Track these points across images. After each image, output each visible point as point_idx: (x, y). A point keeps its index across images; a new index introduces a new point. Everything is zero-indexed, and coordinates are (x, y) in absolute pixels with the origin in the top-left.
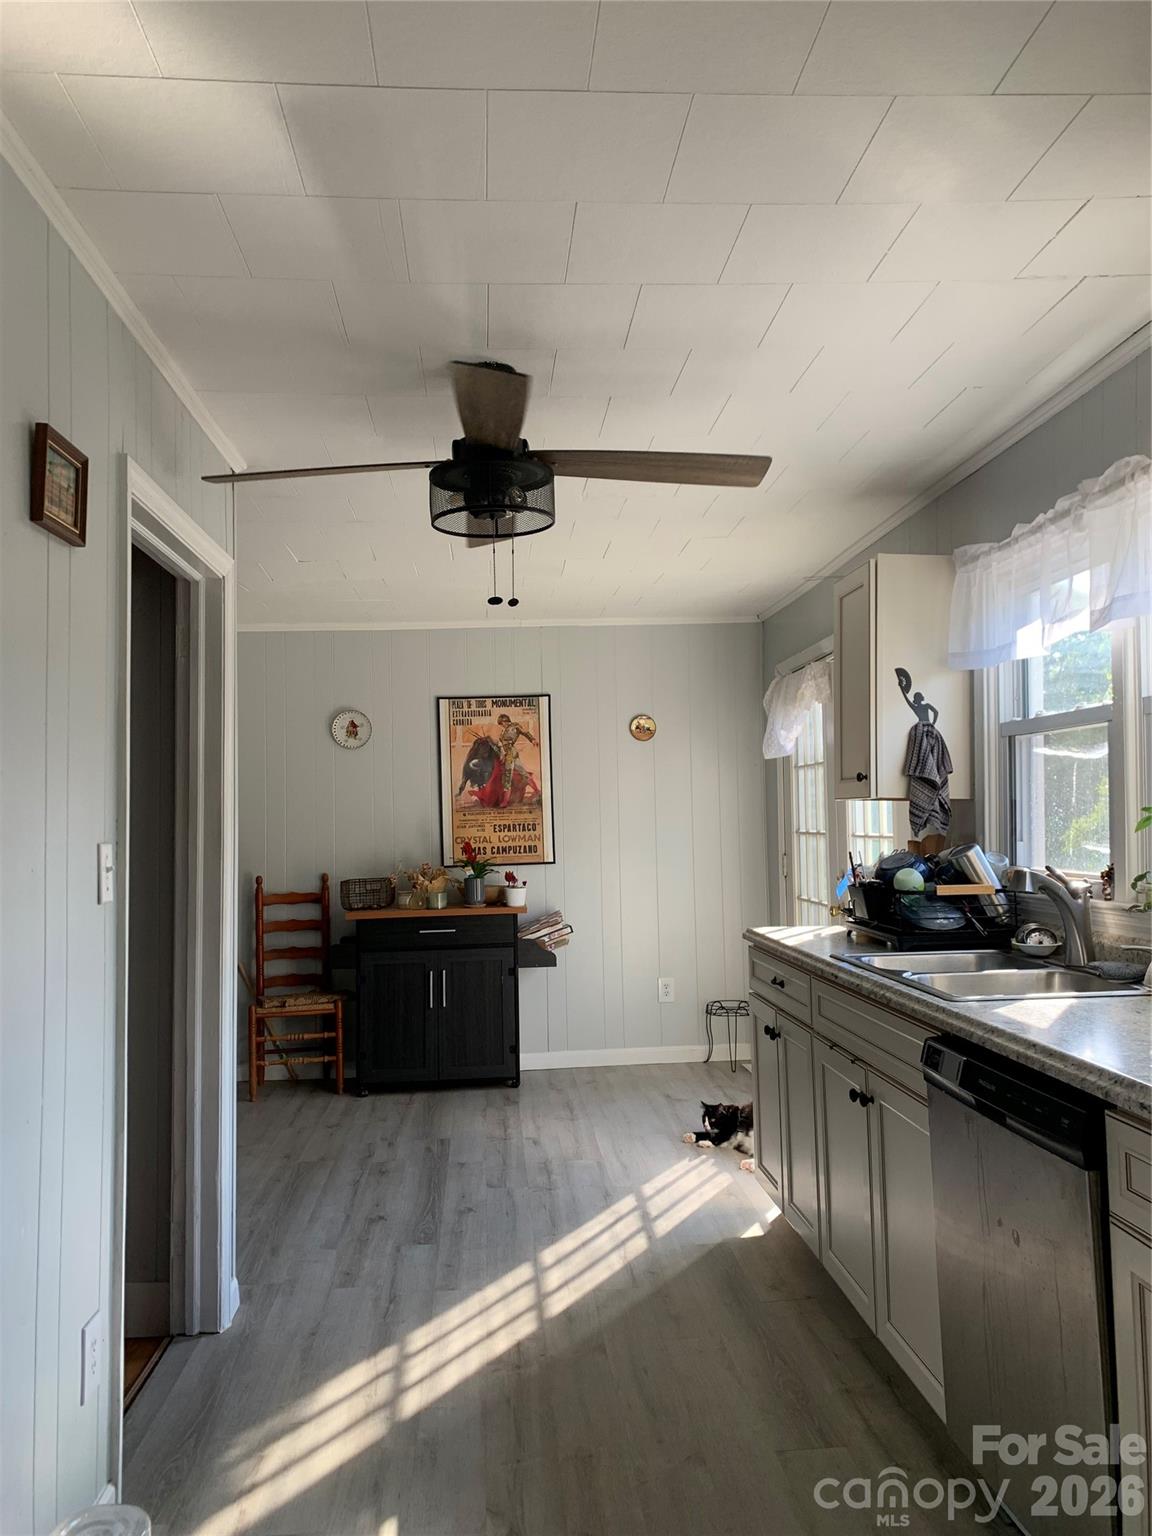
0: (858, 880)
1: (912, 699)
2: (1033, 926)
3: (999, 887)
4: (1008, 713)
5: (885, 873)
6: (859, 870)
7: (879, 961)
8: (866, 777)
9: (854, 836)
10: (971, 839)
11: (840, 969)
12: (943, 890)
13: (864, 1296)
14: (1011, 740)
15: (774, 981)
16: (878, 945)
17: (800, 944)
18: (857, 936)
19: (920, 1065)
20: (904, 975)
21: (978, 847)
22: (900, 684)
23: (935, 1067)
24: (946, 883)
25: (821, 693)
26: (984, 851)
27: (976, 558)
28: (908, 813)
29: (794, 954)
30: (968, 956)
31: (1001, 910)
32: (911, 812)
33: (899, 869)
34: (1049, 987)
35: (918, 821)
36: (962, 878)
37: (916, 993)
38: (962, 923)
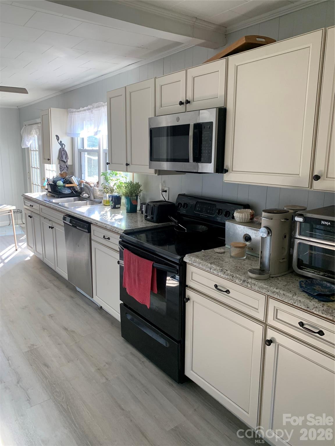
0: (49, 183)
1: (59, 142)
2: (84, 192)
3: (78, 184)
4: (80, 147)
5: (55, 182)
6: (49, 180)
7: (54, 201)
8: (50, 160)
9: (46, 170)
10: (73, 174)
11: (46, 203)
12: (67, 185)
13: (52, 264)
14: (80, 153)
15: (30, 206)
16: (54, 197)
17: (37, 198)
18: (49, 195)
19: (62, 220)
20: (59, 204)
21: (74, 176)
22: (57, 139)
23: (65, 220)
24: (68, 184)
25: (37, 133)
26: (75, 177)
27: (73, 112)
28: (59, 168)
29: (35, 200)
30: (72, 198)
31: (79, 189)
32: (60, 168)
33: (58, 181)
34: (87, 205)
35: (61, 169)
36: (71, 183)
37: (62, 207)
38: (71, 192)
